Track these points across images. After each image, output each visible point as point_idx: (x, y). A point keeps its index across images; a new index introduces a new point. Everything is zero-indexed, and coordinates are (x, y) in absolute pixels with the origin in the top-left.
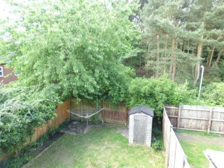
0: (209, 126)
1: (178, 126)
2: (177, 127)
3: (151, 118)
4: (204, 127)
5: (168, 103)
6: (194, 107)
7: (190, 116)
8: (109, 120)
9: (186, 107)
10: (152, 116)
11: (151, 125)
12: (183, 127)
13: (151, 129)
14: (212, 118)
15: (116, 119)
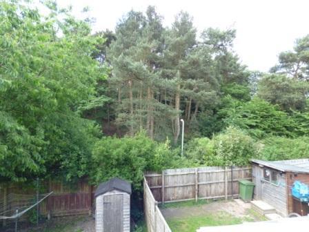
0: (197, 192)
1: (163, 199)
2: (161, 201)
3: (129, 196)
4: (191, 194)
5: (149, 169)
6: (179, 171)
7: (175, 182)
9: (170, 172)
10: (129, 193)
11: (129, 207)
12: (169, 200)
13: (129, 213)
14: (199, 182)
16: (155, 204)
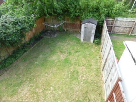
0: (131, 31)
1: (112, 31)
2: (111, 32)
3: (95, 26)
4: (127, 32)
6: (125, 19)
7: (121, 24)
8: (69, 29)
9: (120, 19)
11: (95, 31)
12: (115, 32)
13: (94, 33)
14: (135, 26)
15: (73, 28)
16: (107, 30)
